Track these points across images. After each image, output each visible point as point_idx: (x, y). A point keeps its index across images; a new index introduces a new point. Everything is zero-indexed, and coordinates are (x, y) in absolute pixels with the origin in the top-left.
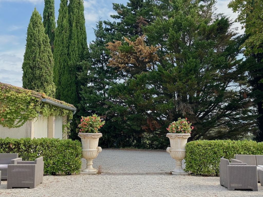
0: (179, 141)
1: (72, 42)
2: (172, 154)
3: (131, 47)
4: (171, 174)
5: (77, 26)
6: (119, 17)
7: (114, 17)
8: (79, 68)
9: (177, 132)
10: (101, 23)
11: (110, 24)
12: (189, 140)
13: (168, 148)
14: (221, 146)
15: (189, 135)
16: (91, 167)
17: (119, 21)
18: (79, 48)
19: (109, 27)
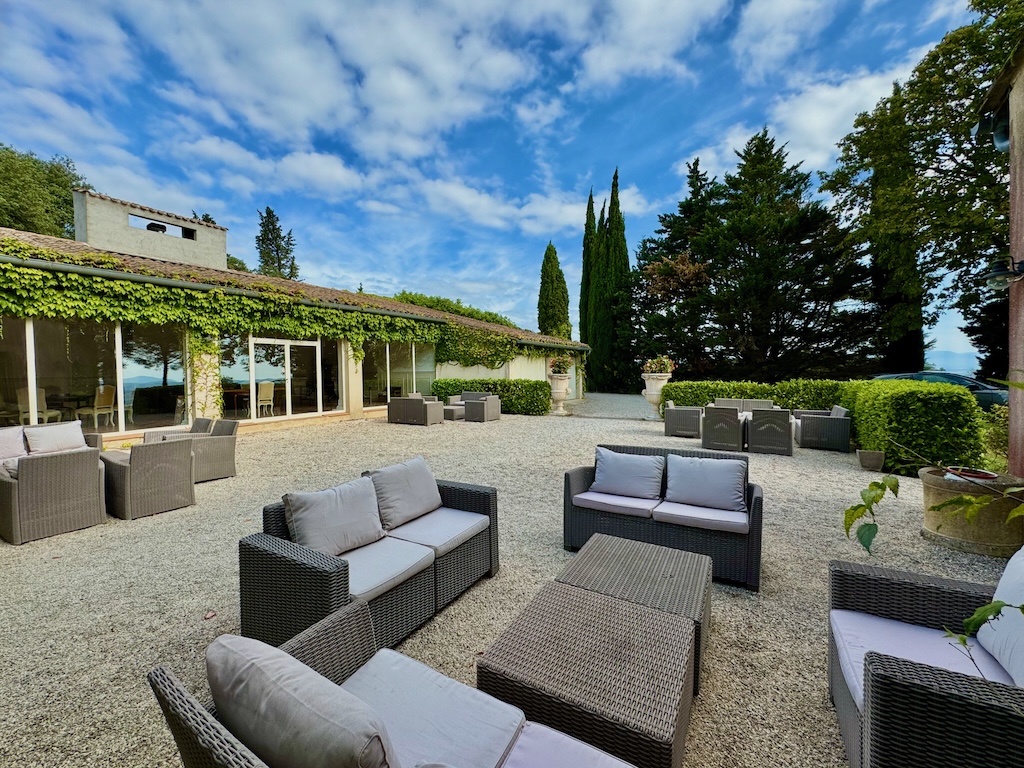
0: (654, 382)
1: (609, 270)
2: (647, 397)
3: (671, 268)
4: (644, 420)
5: (615, 251)
6: (665, 232)
7: (660, 232)
8: (615, 301)
9: (652, 372)
10: (644, 242)
11: (653, 241)
12: (670, 380)
13: (644, 391)
14: (706, 388)
15: (670, 376)
16: (561, 408)
17: (665, 236)
18: (617, 277)
19: (653, 245)
